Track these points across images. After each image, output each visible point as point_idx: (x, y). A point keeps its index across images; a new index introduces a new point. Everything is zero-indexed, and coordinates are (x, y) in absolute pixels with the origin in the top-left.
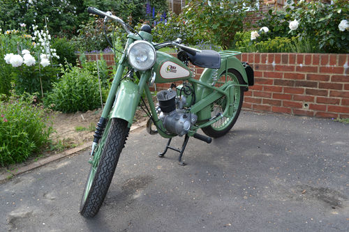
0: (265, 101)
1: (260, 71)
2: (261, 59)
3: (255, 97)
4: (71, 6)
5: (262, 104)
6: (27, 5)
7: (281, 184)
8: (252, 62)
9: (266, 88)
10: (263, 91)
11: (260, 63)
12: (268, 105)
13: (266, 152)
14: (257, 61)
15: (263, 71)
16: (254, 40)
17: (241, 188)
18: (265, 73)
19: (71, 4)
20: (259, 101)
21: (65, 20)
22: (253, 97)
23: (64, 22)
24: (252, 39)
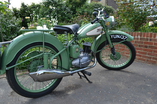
0: (154, 58)
1: (152, 42)
2: (153, 36)
3: (148, 56)
4: (70, 11)
5: (152, 60)
6: (53, 9)
7: (153, 103)
8: (148, 37)
9: (154, 51)
10: (153, 53)
11: (153, 38)
12: (155, 60)
13: (148, 84)
14: (151, 36)
15: (154, 42)
16: (150, 26)
17: (127, 100)
18: (154, 43)
19: (70, 10)
20: (150, 58)
21: (67, 16)
22: (147, 55)
23: (67, 17)
24: (149, 25)
